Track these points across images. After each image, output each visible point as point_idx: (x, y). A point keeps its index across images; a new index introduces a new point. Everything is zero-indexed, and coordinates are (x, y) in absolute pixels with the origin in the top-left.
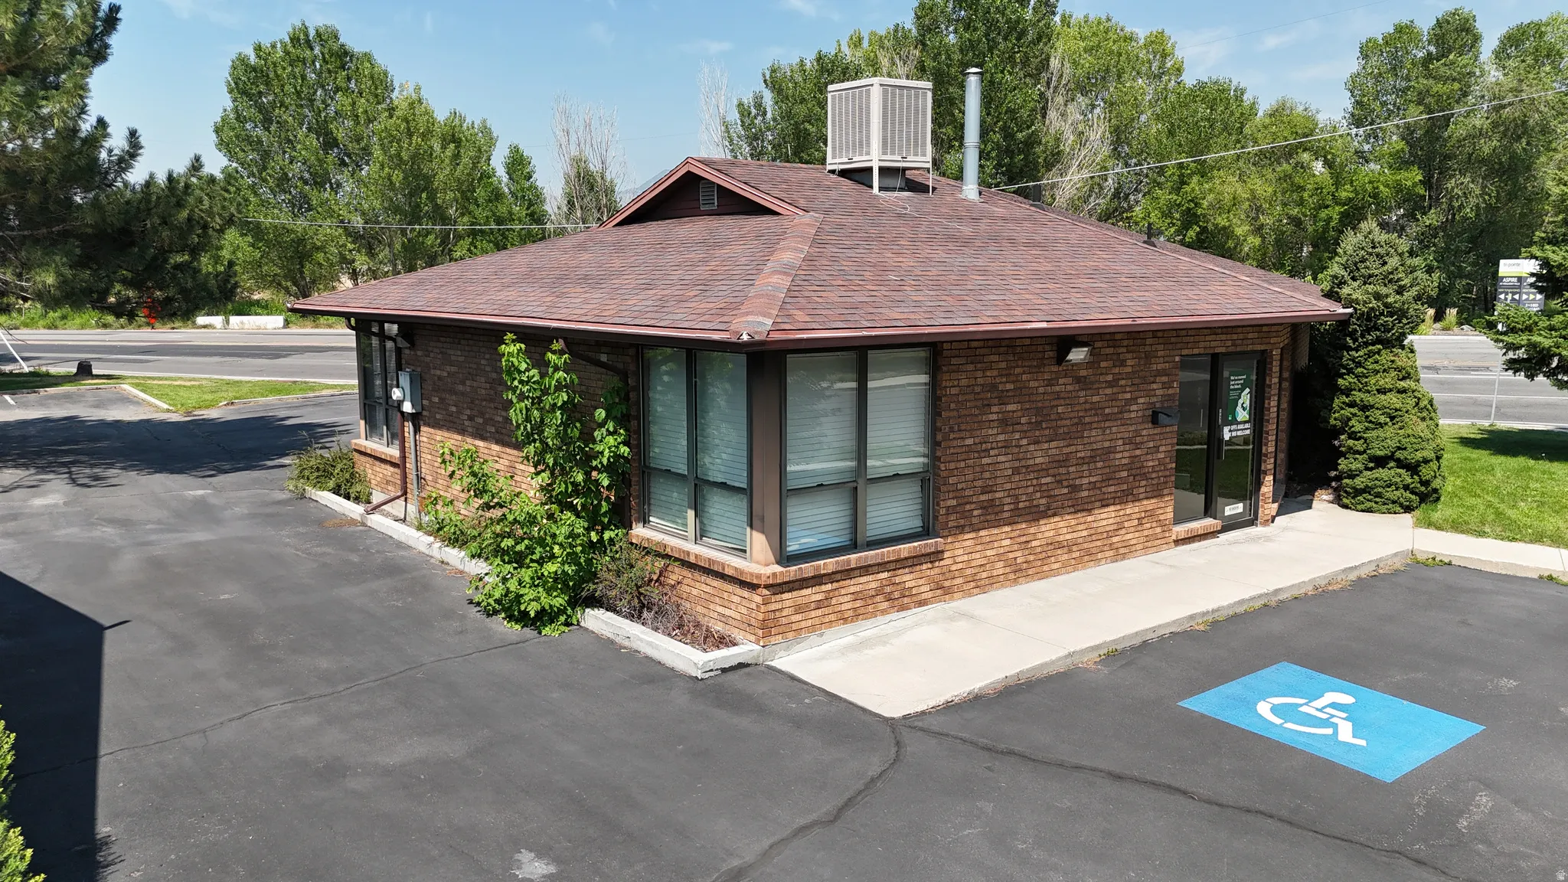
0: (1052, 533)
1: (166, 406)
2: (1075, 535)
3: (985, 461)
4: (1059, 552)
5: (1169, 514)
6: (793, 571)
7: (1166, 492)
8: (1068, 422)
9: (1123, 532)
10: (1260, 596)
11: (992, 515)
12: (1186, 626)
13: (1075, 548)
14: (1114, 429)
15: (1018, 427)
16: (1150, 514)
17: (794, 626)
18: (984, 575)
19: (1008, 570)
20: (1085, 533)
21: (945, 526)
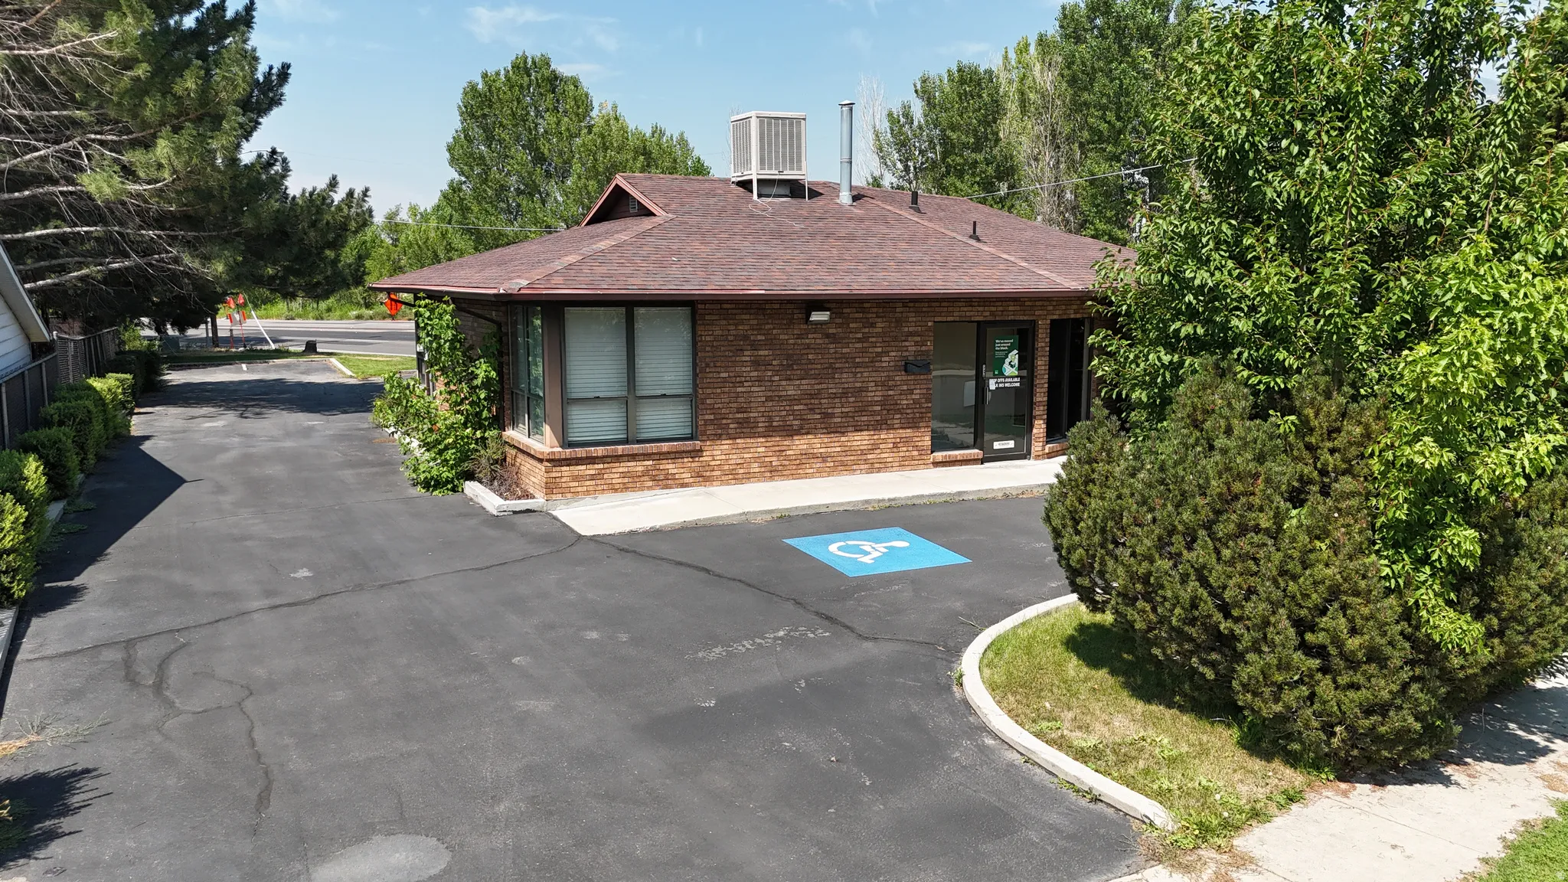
0: (805, 447)
1: (350, 373)
2: (829, 450)
3: (739, 390)
4: (815, 461)
5: (927, 441)
6: (568, 452)
7: (921, 424)
8: (819, 366)
9: (878, 451)
10: (942, 494)
11: (746, 428)
12: (861, 507)
13: (829, 459)
14: (865, 374)
15: (770, 367)
16: (907, 441)
17: (572, 490)
18: (741, 471)
19: (763, 470)
20: (838, 449)
21: (704, 433)
